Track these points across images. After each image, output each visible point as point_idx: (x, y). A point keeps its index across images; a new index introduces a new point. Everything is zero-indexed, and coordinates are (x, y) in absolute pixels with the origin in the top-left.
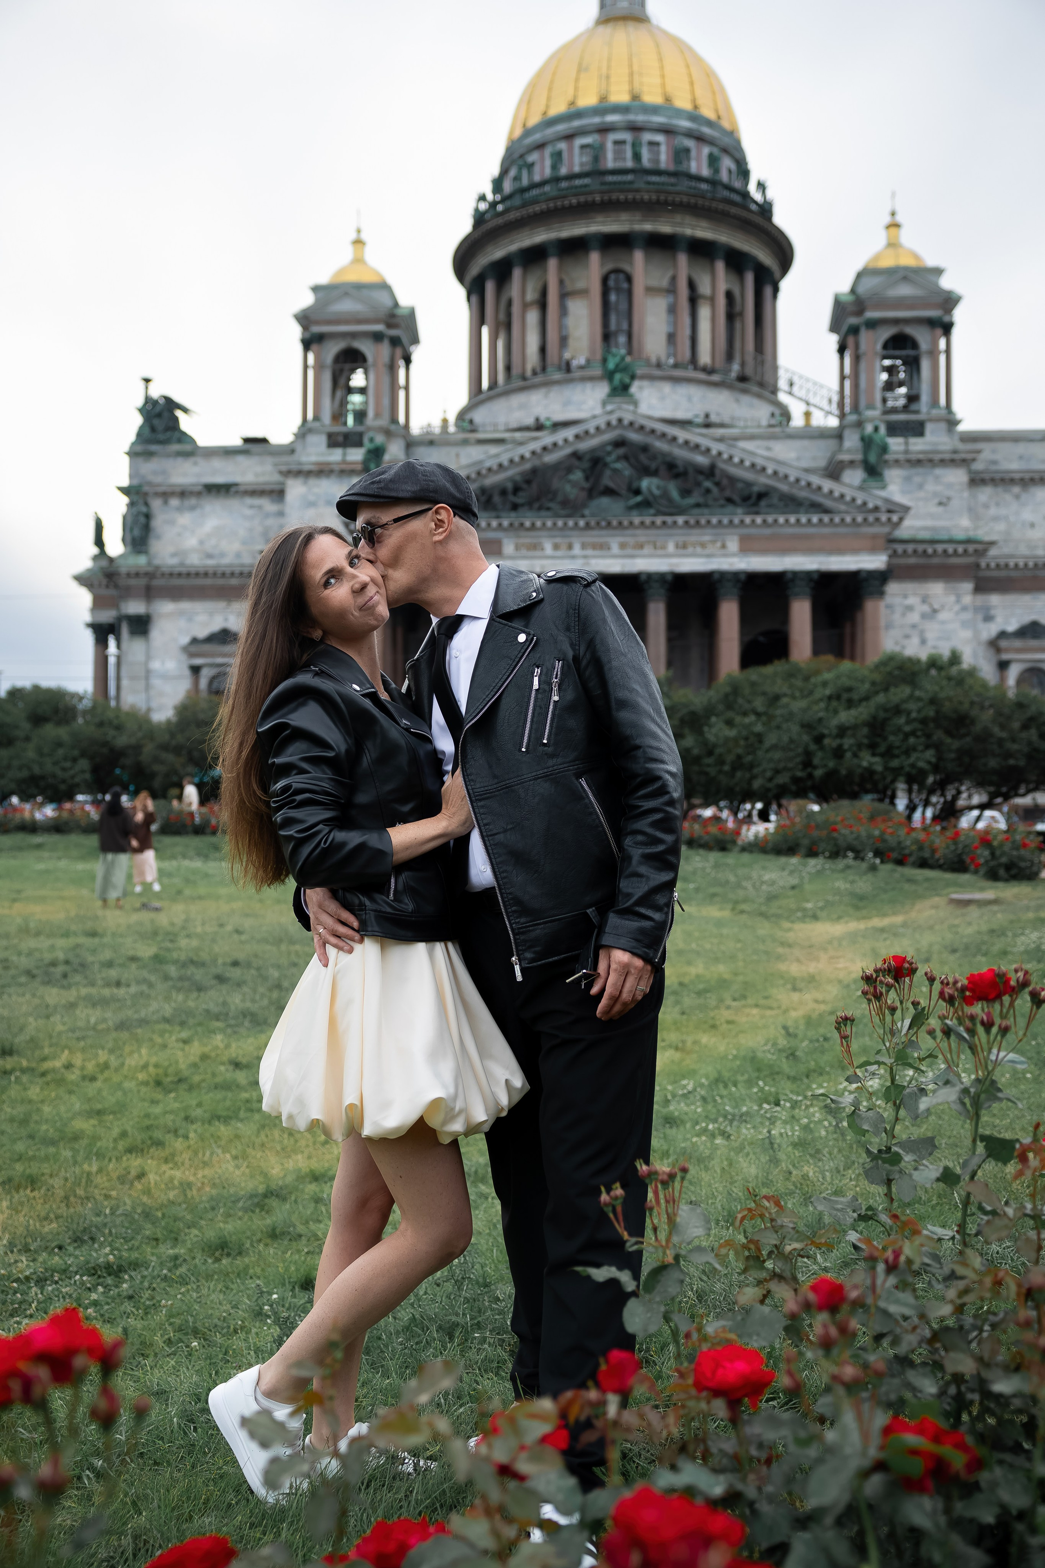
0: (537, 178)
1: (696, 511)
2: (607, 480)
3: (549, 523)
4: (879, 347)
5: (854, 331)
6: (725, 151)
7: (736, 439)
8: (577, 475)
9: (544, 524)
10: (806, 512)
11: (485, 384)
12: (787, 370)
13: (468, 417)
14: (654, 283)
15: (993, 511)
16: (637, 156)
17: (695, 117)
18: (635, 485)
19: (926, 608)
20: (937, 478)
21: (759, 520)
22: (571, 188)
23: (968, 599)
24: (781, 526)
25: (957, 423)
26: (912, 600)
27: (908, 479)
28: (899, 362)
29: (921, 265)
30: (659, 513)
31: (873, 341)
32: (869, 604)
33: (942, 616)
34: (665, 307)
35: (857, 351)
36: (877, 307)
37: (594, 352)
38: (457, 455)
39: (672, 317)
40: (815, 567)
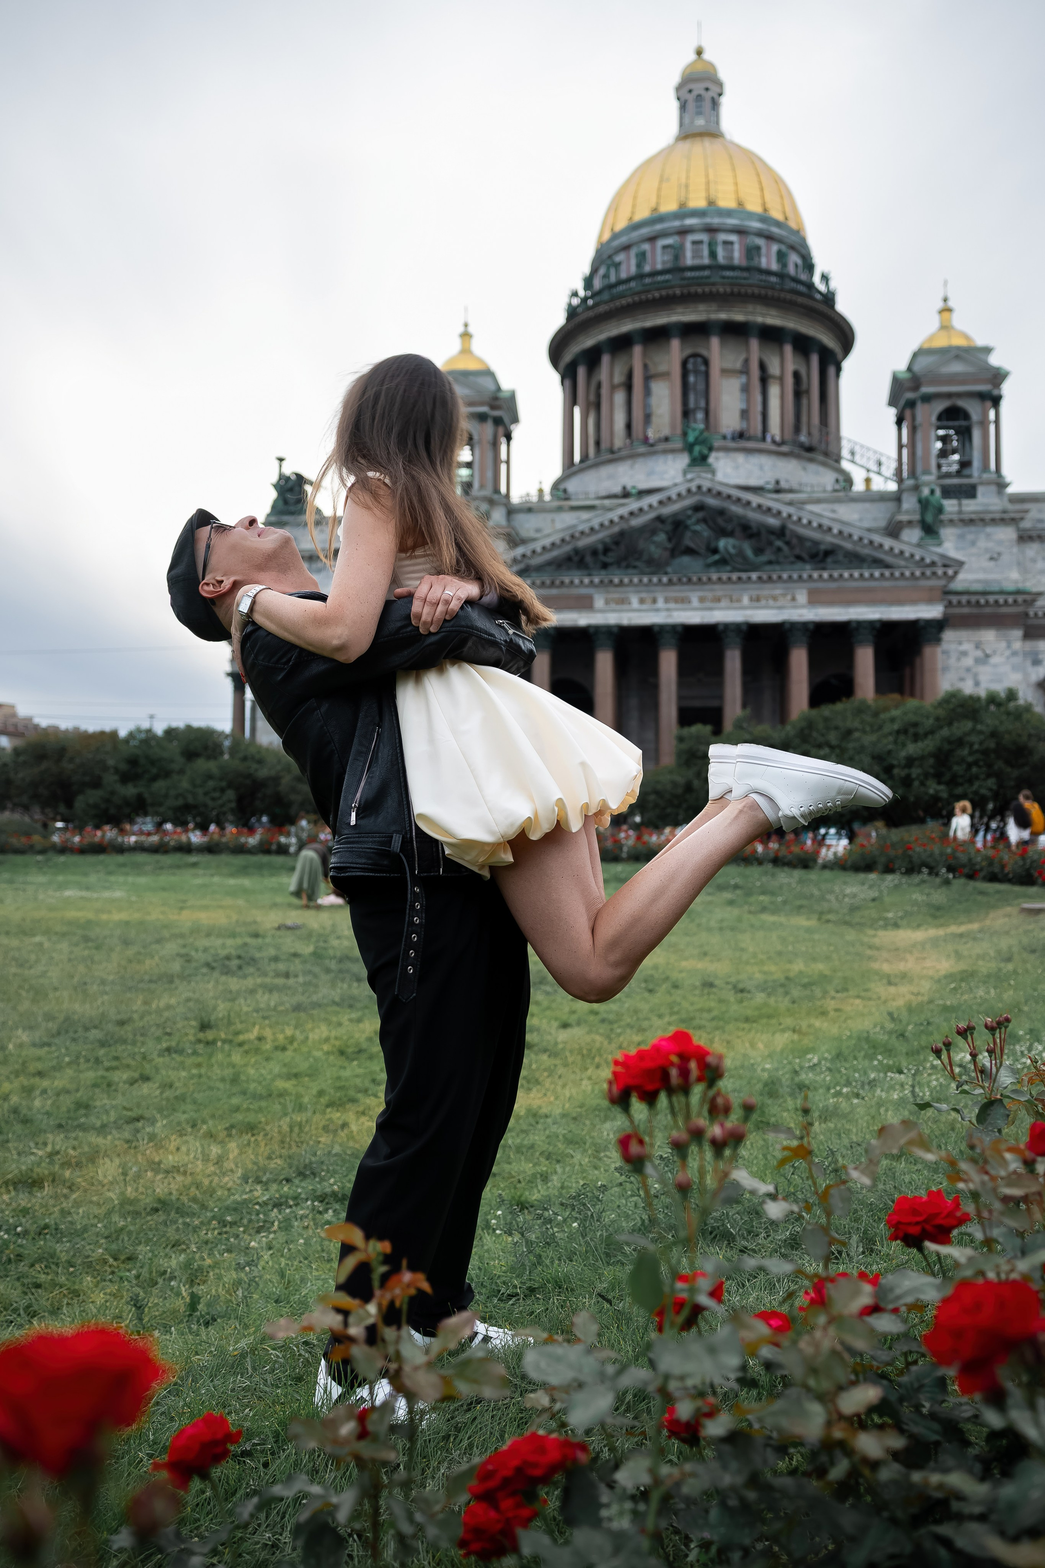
0: (624, 275)
1: (768, 567)
2: (688, 541)
3: (636, 580)
4: (934, 418)
5: (911, 404)
6: (792, 248)
7: (804, 503)
8: (661, 537)
9: (631, 581)
10: (869, 568)
11: (577, 458)
12: (849, 441)
13: (562, 487)
14: (728, 365)
16: (713, 254)
17: (764, 218)
18: (713, 545)
19: (979, 653)
20: (988, 536)
21: (826, 575)
22: (655, 283)
23: (1018, 645)
24: (846, 580)
25: (1006, 485)
26: (966, 647)
27: (961, 537)
28: (952, 432)
29: (972, 344)
30: (735, 570)
31: (928, 413)
32: (928, 651)
33: (994, 660)
34: (739, 386)
35: (914, 422)
36: (932, 383)
37: (675, 428)
38: (553, 520)
39: (745, 395)
40: (877, 616)
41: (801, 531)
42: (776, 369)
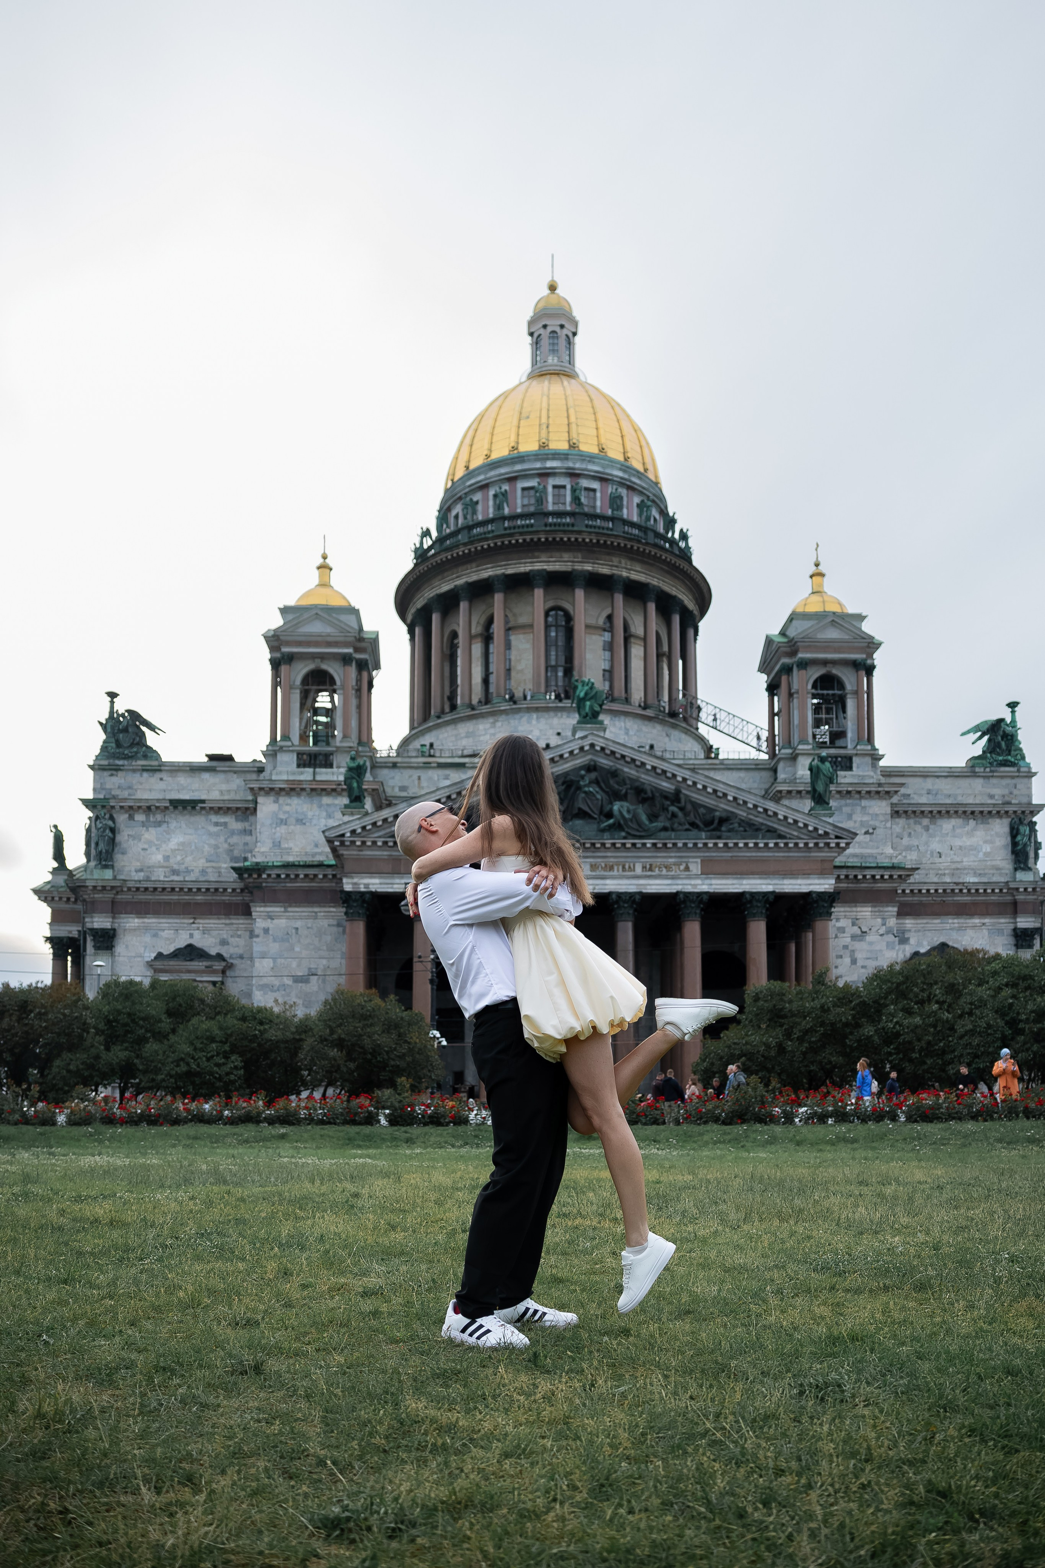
0: (482, 517)
1: (663, 834)
2: (581, 803)
4: (810, 687)
5: (786, 671)
6: (652, 500)
10: (765, 837)
15: (906, 841)
16: (577, 501)
18: (607, 808)
19: (856, 930)
20: (865, 808)
21: (721, 844)
23: (892, 922)
24: (741, 850)
25: (880, 758)
26: (843, 923)
29: (846, 611)
30: (629, 835)
31: (803, 680)
32: (819, 925)
33: (870, 937)
34: (601, 644)
35: (790, 689)
36: (808, 648)
37: (539, 684)
38: (419, 778)
39: (608, 654)
40: (770, 888)
41: (695, 796)
42: (637, 629)
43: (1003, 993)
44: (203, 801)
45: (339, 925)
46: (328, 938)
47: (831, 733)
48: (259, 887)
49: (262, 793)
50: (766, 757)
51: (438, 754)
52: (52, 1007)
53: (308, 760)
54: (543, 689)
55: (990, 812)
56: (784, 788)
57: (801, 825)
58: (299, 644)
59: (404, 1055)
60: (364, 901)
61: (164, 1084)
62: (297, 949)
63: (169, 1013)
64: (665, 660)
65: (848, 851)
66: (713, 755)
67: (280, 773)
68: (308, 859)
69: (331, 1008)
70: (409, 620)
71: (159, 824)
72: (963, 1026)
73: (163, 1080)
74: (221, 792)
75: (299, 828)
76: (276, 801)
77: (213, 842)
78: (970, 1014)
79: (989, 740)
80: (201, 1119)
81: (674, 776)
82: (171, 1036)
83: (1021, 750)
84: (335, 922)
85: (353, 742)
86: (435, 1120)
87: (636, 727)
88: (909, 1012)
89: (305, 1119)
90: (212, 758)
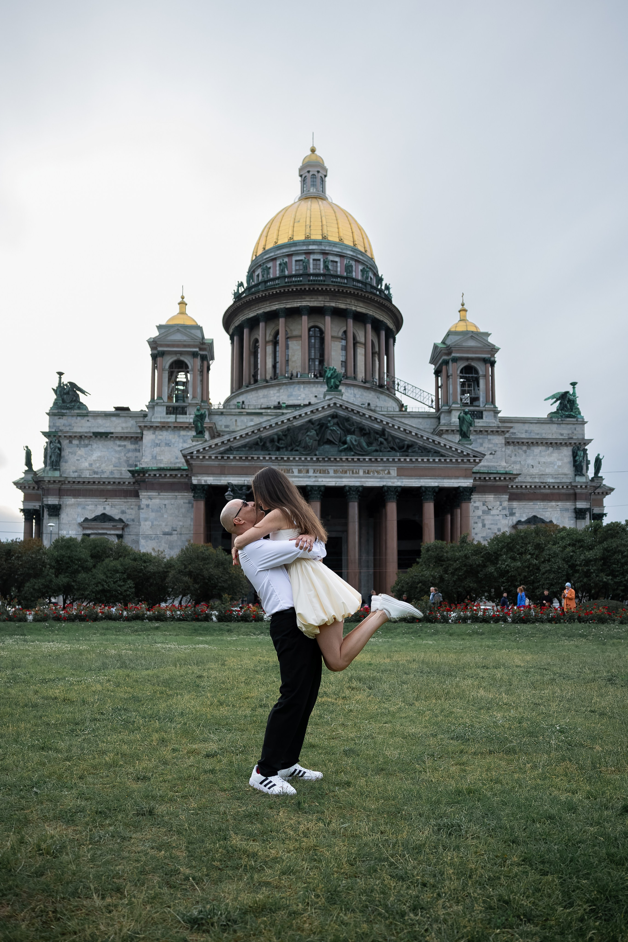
0: (273, 276)
1: (375, 453)
2: (328, 436)
3: (297, 458)
4: (459, 372)
5: (447, 364)
6: (369, 268)
8: (313, 433)
9: (294, 458)
10: (433, 456)
14: (336, 333)
15: (513, 459)
16: (327, 268)
17: (355, 249)
18: (343, 439)
19: (485, 508)
20: (490, 440)
21: (408, 459)
22: (292, 282)
23: (506, 504)
24: (420, 463)
25: (498, 412)
26: (477, 504)
28: (468, 380)
29: (479, 331)
30: (356, 454)
31: (455, 369)
32: (464, 505)
33: (493, 512)
34: (340, 347)
35: (447, 373)
36: (458, 351)
37: (305, 369)
38: (236, 421)
39: (344, 352)
40: (436, 484)
41: (393, 432)
42: (361, 338)
43: (567, 550)
44: (112, 433)
45: (189, 503)
46: (183, 510)
47: (471, 398)
48: (144, 481)
49: (146, 429)
50: (434, 411)
51: (247, 407)
52: (25, 553)
53: (172, 410)
54: (307, 372)
55: (561, 443)
56: (444, 428)
57: (454, 449)
58: (168, 346)
59: (226, 580)
60: (204, 490)
61: (89, 597)
62: (165, 516)
63: (92, 556)
64: (376, 356)
65: (480, 464)
66: (404, 409)
67: (157, 417)
68: (172, 466)
69: (185, 554)
70: (231, 333)
71: (86, 446)
72: (545, 567)
73: (89, 594)
74: (123, 428)
75: (167, 448)
76: (154, 433)
77: (117, 456)
78: (549, 561)
79: (560, 403)
80: (110, 617)
81: (382, 421)
82: (93, 570)
83: (578, 409)
84: (187, 501)
85: (198, 401)
86: (245, 619)
87: (360, 393)
88: (514, 559)
89: (170, 618)
90: (117, 409)
